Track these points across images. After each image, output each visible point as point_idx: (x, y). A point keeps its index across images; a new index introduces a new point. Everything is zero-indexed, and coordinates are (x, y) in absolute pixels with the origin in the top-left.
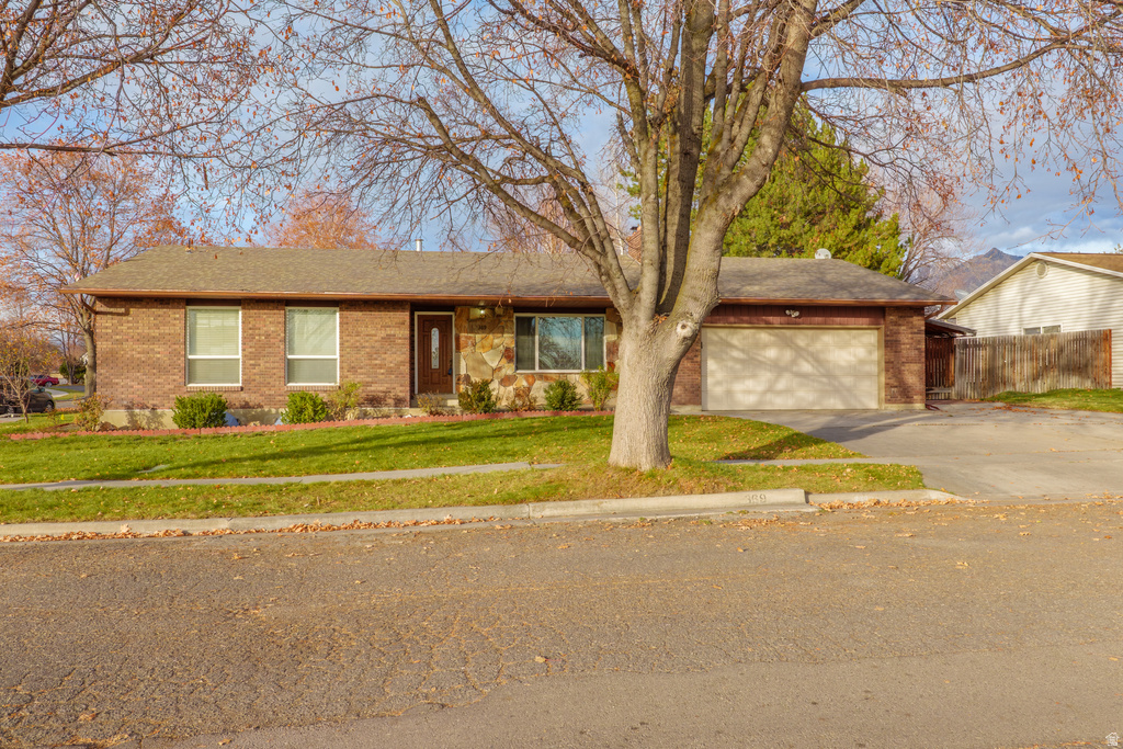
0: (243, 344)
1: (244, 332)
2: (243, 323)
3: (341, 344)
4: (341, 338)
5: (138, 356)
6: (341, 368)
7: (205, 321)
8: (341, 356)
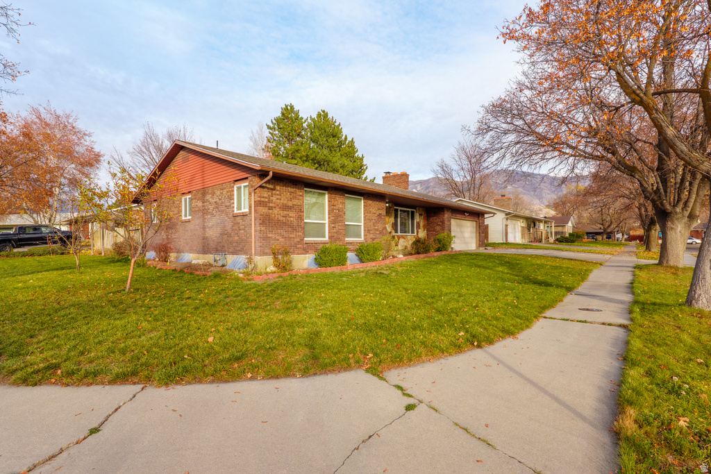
0: (329, 214)
1: (329, 207)
2: (329, 201)
3: (364, 217)
4: (364, 214)
5: (282, 218)
6: (365, 230)
7: (308, 199)
8: (365, 224)
